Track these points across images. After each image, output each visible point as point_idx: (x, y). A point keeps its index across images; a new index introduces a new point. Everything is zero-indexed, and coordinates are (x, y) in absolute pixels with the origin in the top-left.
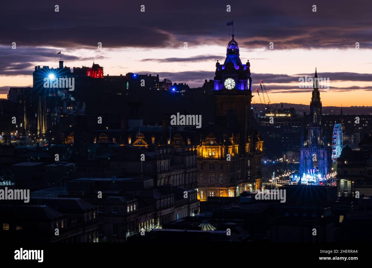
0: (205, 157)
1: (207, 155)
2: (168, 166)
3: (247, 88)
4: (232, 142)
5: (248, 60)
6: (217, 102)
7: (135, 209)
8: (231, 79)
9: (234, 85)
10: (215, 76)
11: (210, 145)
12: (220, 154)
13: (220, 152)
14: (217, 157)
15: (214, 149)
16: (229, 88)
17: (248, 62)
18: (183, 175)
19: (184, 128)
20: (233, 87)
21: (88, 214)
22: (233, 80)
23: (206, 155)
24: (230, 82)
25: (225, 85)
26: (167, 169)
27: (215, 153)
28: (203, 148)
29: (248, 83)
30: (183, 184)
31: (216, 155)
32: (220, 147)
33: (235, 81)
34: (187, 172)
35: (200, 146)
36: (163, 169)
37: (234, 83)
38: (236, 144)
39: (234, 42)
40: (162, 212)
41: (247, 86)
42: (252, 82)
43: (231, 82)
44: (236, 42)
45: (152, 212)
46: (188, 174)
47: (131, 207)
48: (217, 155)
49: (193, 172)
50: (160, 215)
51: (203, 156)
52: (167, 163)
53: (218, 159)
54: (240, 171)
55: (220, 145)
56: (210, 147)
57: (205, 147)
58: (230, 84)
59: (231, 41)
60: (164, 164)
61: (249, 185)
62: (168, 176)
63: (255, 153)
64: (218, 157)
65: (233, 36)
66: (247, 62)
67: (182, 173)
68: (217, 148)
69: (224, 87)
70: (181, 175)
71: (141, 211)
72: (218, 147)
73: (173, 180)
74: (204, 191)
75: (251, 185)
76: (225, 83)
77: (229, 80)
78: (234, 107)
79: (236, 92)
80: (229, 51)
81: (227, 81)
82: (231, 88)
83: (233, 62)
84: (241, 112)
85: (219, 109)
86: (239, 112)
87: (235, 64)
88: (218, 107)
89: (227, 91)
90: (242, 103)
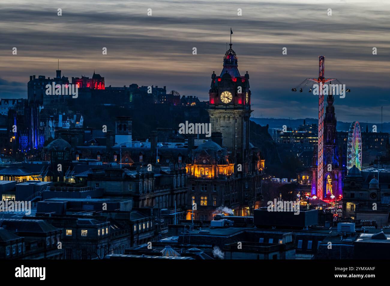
0: (197, 177)
1: (200, 175)
2: (152, 186)
3: (246, 102)
4: (227, 160)
5: (247, 72)
6: (212, 117)
7: (107, 232)
8: (228, 92)
9: (231, 98)
10: (211, 88)
11: (202, 163)
12: (213, 174)
13: (213, 171)
14: (210, 176)
15: (207, 169)
16: (225, 102)
18: (170, 196)
19: (176, 144)
20: (230, 101)
21: (51, 237)
22: (230, 94)
23: (198, 174)
24: (226, 95)
25: (222, 98)
26: (151, 189)
27: (208, 173)
28: (196, 167)
29: (247, 96)
30: (170, 206)
31: (209, 175)
32: (213, 166)
33: (232, 94)
34: (175, 194)
35: (192, 165)
36: (146, 189)
37: (231, 96)
38: (231, 163)
40: (140, 236)
41: (245, 100)
42: (251, 95)
43: (228, 95)
44: (233, 52)
45: (128, 236)
46: (175, 196)
47: (103, 230)
48: (211, 175)
49: (181, 193)
50: (136, 240)
51: (195, 175)
52: (151, 183)
53: (212, 179)
54: (236, 192)
55: (213, 164)
56: (202, 167)
57: (197, 166)
58: (226, 97)
59: (229, 51)
60: (147, 184)
61: (246, 208)
62: (152, 197)
63: (254, 173)
64: (212, 177)
65: (231, 45)
66: (246, 73)
67: (169, 194)
68: (210, 166)
69: (220, 100)
70: (167, 196)
71: (115, 235)
72: (212, 166)
73: (159, 201)
74: (196, 214)
75: (248, 208)
76: (222, 96)
77: (225, 93)
78: (231, 123)
79: (233, 106)
80: (226, 62)
81: (223, 94)
82: (227, 102)
83: (230, 73)
84: (238, 128)
85: (215, 125)
86: (237, 128)
87: (232, 76)
88: (214, 123)
89: (223, 105)
90: (240, 118)
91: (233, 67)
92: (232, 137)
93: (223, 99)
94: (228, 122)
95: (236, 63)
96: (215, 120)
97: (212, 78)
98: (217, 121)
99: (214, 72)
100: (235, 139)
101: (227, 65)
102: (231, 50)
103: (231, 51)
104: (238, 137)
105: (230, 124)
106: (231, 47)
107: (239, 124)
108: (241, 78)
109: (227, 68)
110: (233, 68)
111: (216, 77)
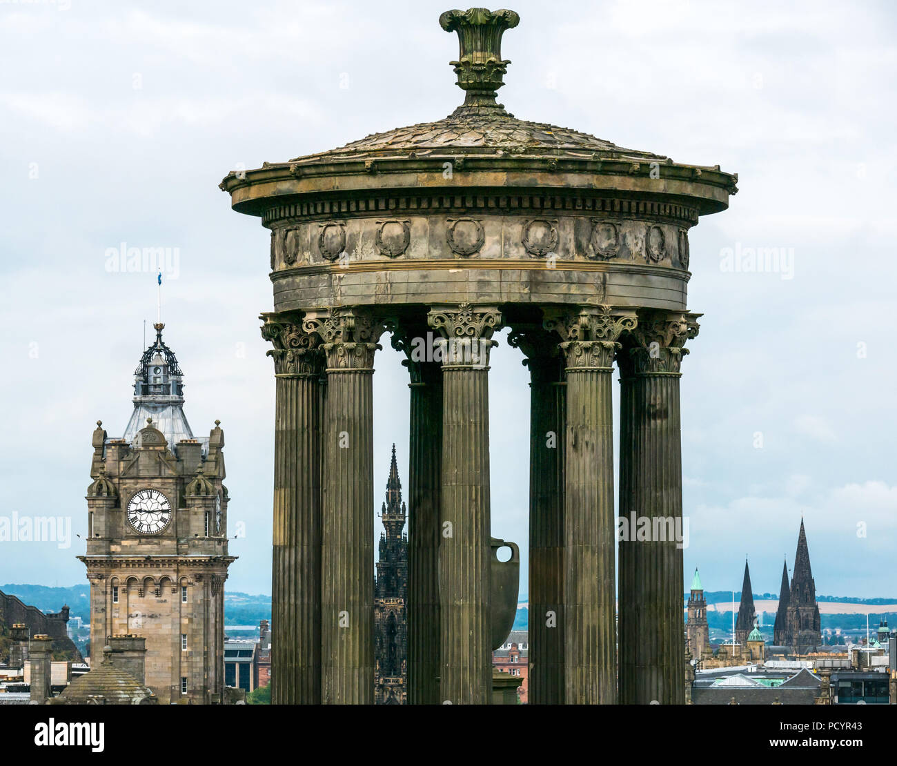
5: (218, 423)
8: (155, 495)
9: (167, 516)
10: (93, 481)
16: (145, 529)
17: (217, 428)
20: (161, 524)
22: (161, 499)
24: (149, 505)
25: (132, 516)
33: (170, 500)
37: (166, 507)
39: (162, 354)
41: (215, 520)
43: (155, 506)
44: (169, 353)
58: (150, 512)
59: (153, 348)
65: (159, 328)
66: (214, 426)
69: (129, 523)
76: (133, 507)
77: (145, 495)
78: (165, 601)
79: (175, 542)
80: (144, 387)
81: (137, 500)
82: (154, 529)
83: (161, 428)
84: (191, 621)
85: (108, 610)
86: (185, 621)
87: (167, 437)
88: (106, 603)
89: (137, 542)
90: (197, 584)
91: (168, 404)
92: (169, 653)
93: (136, 518)
94: (153, 597)
95: (180, 393)
96: (109, 591)
97: (94, 445)
98: (116, 595)
99: (100, 424)
100: (182, 659)
101: (150, 398)
102: (159, 346)
103: (159, 351)
104: (191, 654)
105: (165, 605)
106: (159, 336)
107: (195, 605)
108: (200, 445)
109: (147, 408)
110: (169, 410)
111: (108, 442)
